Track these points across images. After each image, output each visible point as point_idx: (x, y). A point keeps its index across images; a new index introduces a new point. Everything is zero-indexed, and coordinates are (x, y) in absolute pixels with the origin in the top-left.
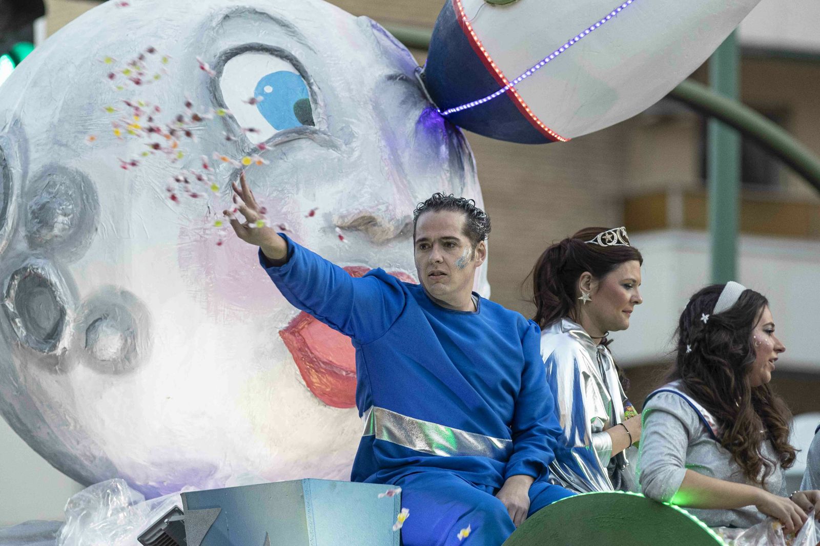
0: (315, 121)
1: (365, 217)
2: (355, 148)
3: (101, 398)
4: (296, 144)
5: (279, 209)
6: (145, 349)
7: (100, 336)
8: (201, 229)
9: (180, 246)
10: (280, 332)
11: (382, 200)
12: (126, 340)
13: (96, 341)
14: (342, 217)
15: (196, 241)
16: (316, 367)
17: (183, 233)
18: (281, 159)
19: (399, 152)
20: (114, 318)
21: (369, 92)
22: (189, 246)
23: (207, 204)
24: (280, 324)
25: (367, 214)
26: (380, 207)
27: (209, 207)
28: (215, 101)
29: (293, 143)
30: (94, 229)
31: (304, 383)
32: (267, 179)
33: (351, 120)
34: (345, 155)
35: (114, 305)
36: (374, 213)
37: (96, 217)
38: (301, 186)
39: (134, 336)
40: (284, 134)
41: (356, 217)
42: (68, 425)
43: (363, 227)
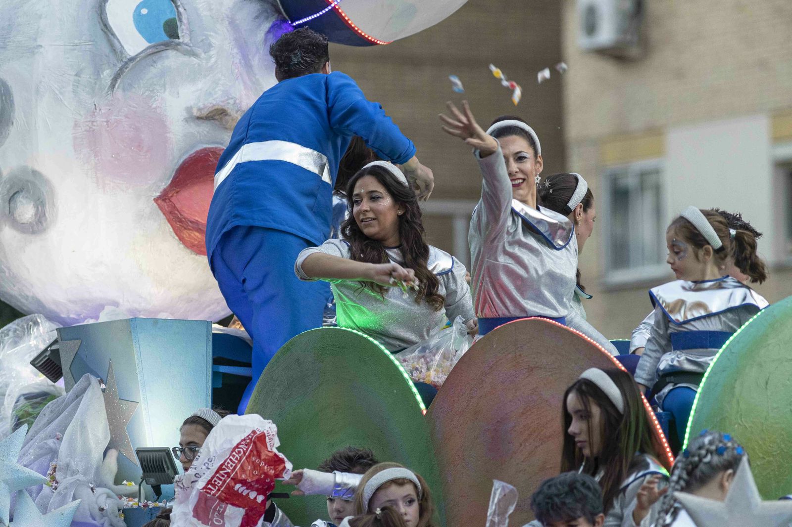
0: (180, 35)
1: (218, 109)
2: (212, 55)
3: (24, 252)
4: (164, 54)
5: (150, 104)
6: (52, 215)
7: (18, 204)
8: (89, 121)
9: (74, 135)
10: (154, 199)
11: (231, 95)
12: (38, 208)
13: (15, 208)
14: (200, 110)
15: (86, 131)
16: (185, 225)
17: (76, 125)
18: (152, 66)
19: (250, 57)
20: (28, 191)
21: (226, 11)
22: (81, 134)
23: (94, 102)
24: (154, 193)
25: (219, 107)
26: (230, 101)
27: (95, 105)
28: (101, 21)
29: (160, 53)
30: (11, 123)
31: (177, 238)
32: (141, 81)
33: (209, 33)
34: (204, 61)
35: (27, 181)
36: (224, 106)
37: (12, 114)
38: (167, 86)
39: (43, 204)
40: (154, 46)
41: (210, 110)
42: (4, 272)
43: (218, 117)
